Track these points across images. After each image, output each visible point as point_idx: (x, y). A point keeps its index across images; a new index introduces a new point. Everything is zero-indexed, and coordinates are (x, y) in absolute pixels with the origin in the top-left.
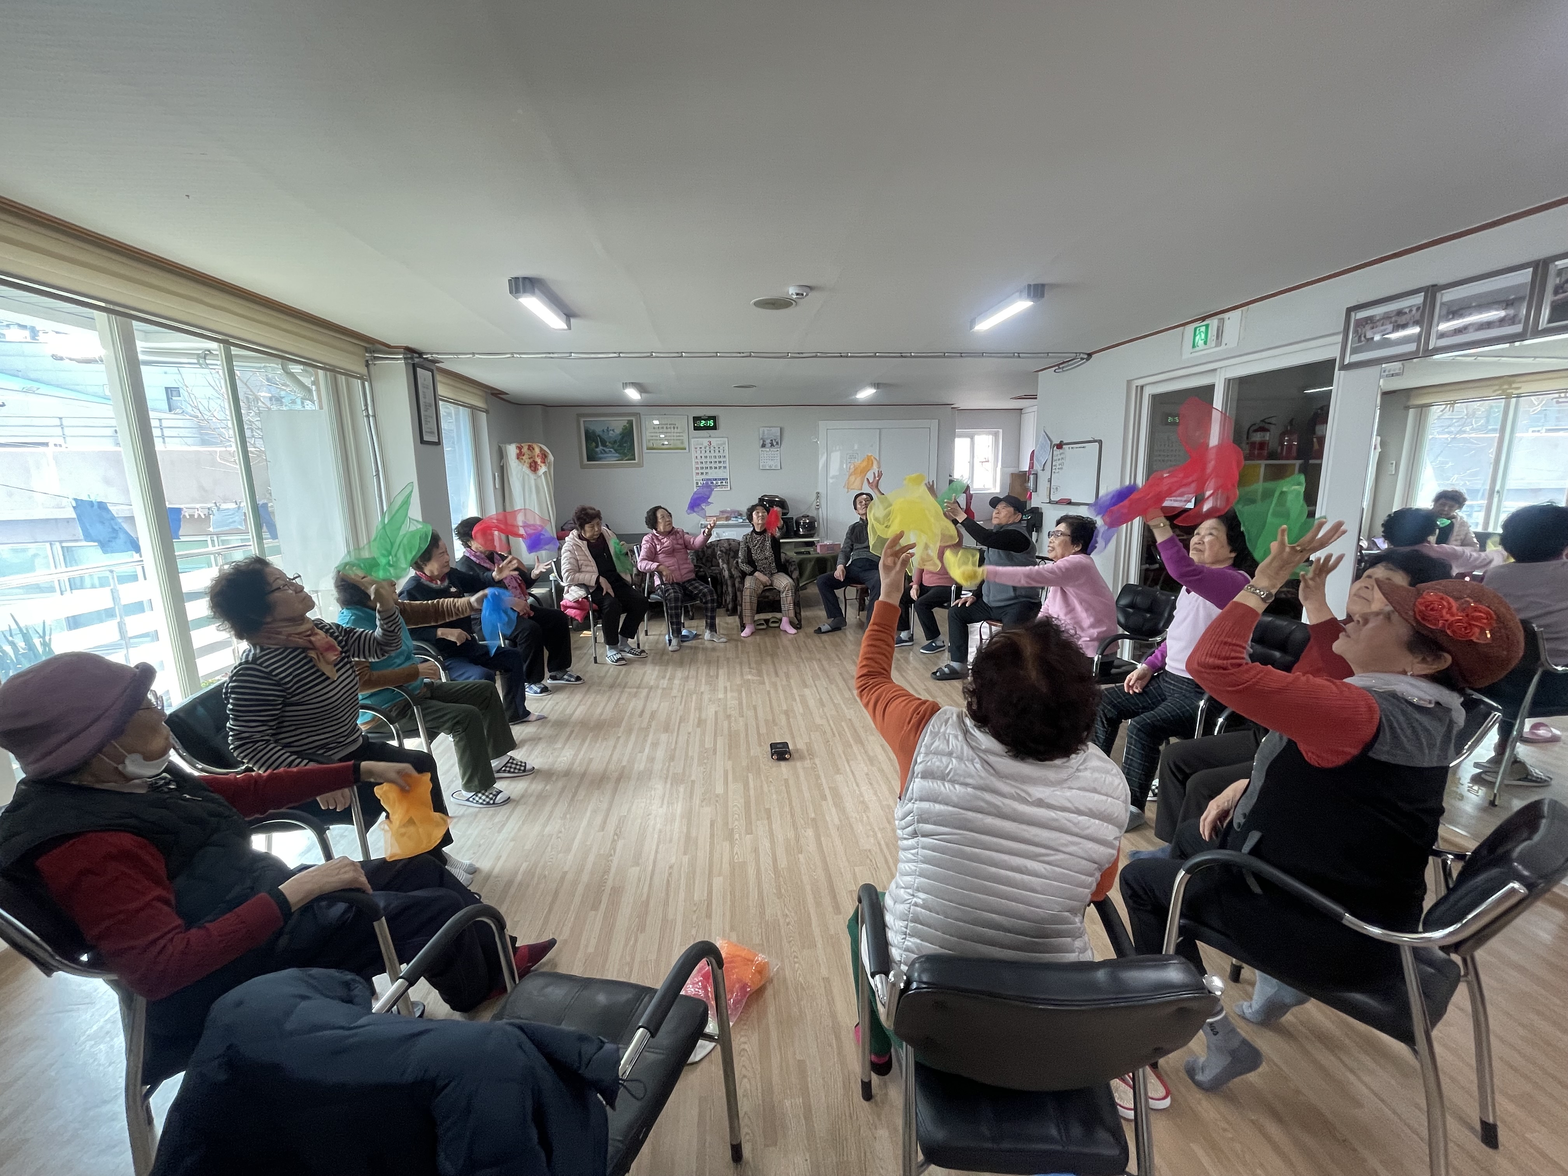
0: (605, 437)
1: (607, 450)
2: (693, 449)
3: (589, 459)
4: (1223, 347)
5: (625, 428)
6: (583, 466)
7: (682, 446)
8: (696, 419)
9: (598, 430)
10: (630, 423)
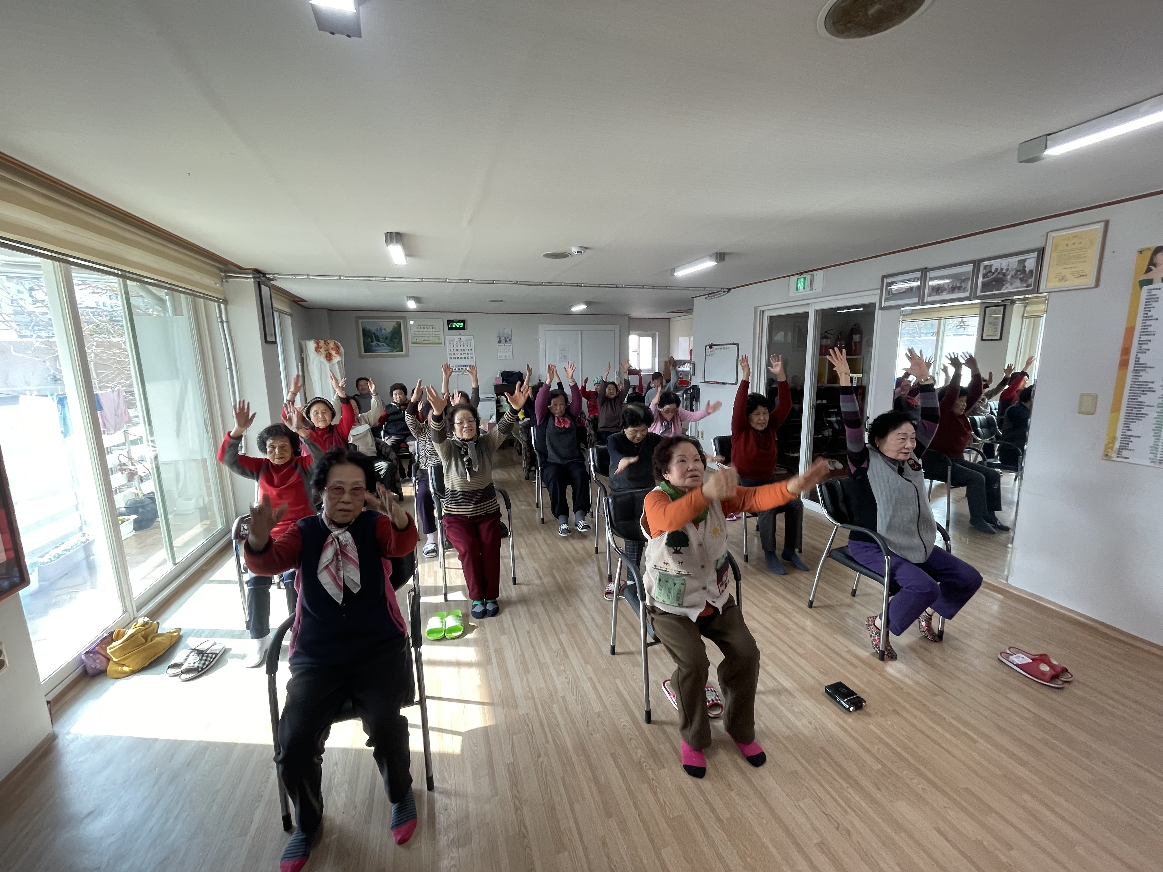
0: (378, 334)
1: (380, 344)
2: (447, 343)
3: (366, 351)
4: (814, 291)
5: (394, 328)
6: (361, 357)
7: (438, 341)
8: (450, 322)
9: (373, 329)
10: (399, 324)
